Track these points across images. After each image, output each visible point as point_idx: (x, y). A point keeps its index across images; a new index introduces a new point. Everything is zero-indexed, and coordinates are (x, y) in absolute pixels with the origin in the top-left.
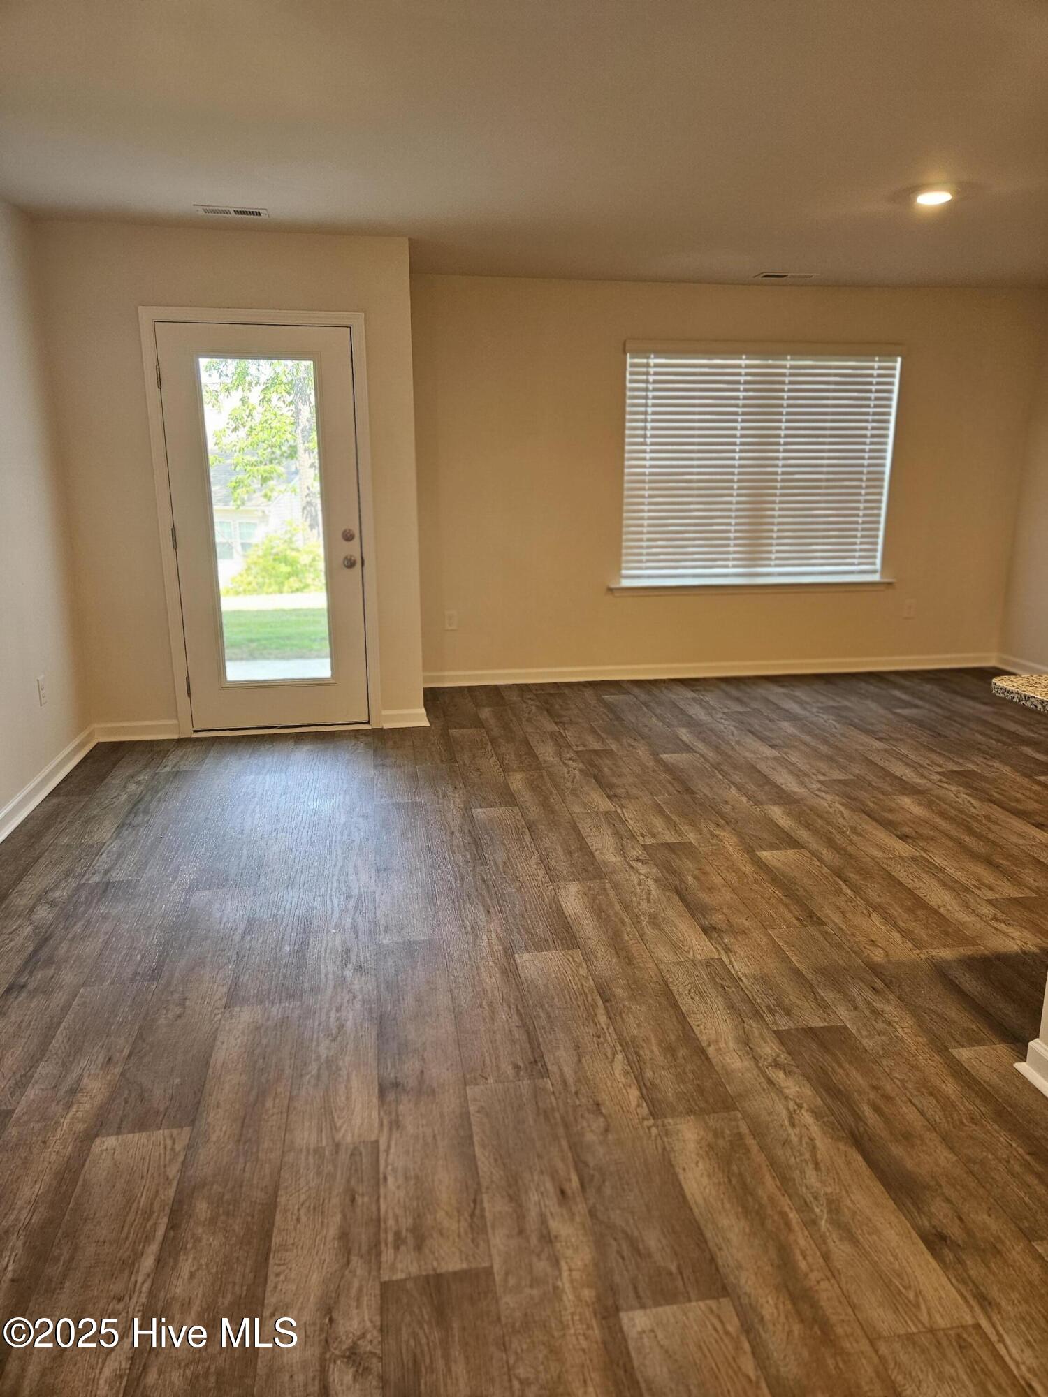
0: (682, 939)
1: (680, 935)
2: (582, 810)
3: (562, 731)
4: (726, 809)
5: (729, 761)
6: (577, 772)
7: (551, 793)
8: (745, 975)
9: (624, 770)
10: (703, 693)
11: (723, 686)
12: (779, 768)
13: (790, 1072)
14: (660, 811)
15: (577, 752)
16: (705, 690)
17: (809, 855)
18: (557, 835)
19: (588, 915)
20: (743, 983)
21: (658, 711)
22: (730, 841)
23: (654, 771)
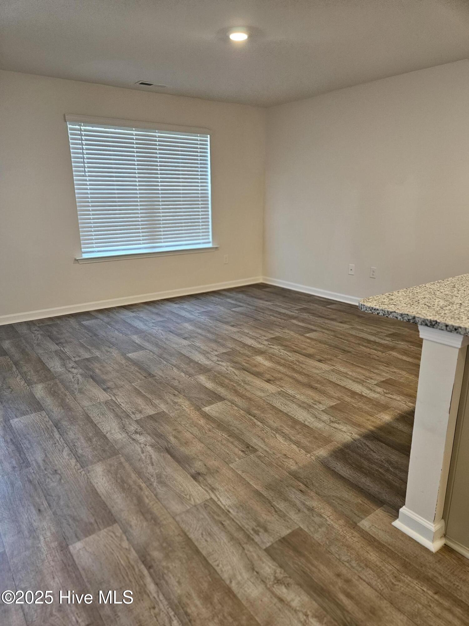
0: (182, 489)
1: (180, 487)
2: (90, 403)
3: (62, 349)
4: (176, 383)
5: (166, 351)
6: (79, 376)
7: (66, 395)
8: (229, 506)
9: (108, 369)
10: (138, 312)
11: (147, 307)
12: (193, 351)
13: (288, 584)
14: (139, 393)
15: (75, 362)
16: (139, 311)
17: (230, 404)
18: (77, 426)
19: (116, 490)
20: (231, 514)
21: (117, 327)
22: (185, 405)
23: (126, 366)
